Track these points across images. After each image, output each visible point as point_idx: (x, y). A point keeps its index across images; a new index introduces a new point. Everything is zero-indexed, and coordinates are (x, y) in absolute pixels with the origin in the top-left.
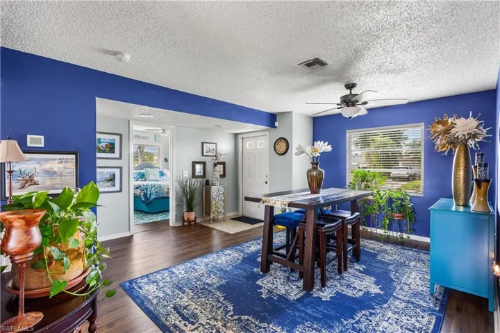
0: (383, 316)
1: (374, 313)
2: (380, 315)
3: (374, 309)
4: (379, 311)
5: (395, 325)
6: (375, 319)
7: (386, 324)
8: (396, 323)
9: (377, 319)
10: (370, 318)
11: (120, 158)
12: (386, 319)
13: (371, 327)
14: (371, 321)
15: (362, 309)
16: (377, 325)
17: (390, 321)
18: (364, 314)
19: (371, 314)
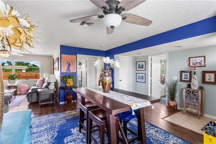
0: (49, 140)
1: (52, 138)
2: (50, 139)
3: (54, 140)
4: (51, 140)
5: (42, 140)
6: (50, 136)
7: (46, 138)
8: (42, 141)
9: (49, 137)
10: (52, 135)
11: (145, 70)
12: (46, 140)
13: (49, 133)
14: (51, 135)
15: (57, 136)
16: (48, 135)
17: (45, 140)
18: (55, 135)
19: (53, 137)
